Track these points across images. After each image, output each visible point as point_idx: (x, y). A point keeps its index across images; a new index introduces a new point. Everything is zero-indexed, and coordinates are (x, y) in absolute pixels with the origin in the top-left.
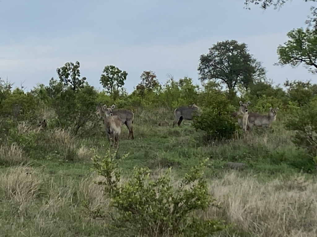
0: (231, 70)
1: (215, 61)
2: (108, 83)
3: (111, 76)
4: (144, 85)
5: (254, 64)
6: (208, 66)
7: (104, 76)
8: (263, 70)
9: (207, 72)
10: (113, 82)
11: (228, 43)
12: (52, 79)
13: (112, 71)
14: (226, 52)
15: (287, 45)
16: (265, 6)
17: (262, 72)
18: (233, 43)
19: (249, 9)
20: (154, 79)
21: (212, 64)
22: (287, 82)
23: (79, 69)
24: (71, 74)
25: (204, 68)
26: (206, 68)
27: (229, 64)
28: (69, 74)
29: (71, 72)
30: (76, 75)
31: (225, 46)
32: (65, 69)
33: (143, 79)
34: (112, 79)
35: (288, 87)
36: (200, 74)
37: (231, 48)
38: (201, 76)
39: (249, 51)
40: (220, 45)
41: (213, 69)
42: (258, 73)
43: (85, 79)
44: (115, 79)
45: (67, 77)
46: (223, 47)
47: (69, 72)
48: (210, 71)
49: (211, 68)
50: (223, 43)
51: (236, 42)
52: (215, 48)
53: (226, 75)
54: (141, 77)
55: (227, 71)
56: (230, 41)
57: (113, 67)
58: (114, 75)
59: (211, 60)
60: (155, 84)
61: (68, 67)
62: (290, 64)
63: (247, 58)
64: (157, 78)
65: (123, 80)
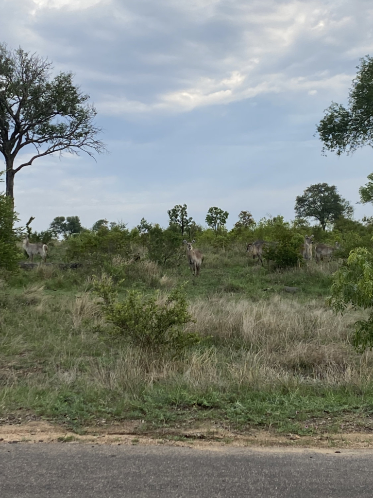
0: (323, 209)
1: (309, 201)
2: (213, 221)
3: (215, 216)
4: (242, 223)
5: (344, 203)
6: (303, 205)
7: (208, 215)
8: (351, 208)
9: (303, 211)
10: (216, 221)
11: (320, 186)
12: (143, 219)
13: (215, 212)
14: (318, 193)
15: (368, 186)
16: (339, 153)
17: (351, 210)
18: (325, 185)
19: (326, 156)
20: (250, 218)
21: (307, 204)
22: (365, 218)
23: (186, 210)
24: (180, 214)
25: (299, 208)
26: (301, 207)
27: (321, 204)
28: (177, 215)
29: (179, 213)
30: (184, 215)
31: (318, 188)
32: (174, 211)
33: (241, 218)
34: (215, 218)
35: (366, 222)
36: (296, 212)
37: (323, 189)
38: (297, 214)
39: (339, 192)
40: (313, 187)
41: (307, 208)
42: (347, 211)
43: (191, 218)
44: (218, 219)
45: (176, 217)
46: (316, 189)
47: (178, 213)
48: (304, 210)
49: (306, 208)
50: (316, 186)
51: (326, 184)
52: (309, 190)
53: (319, 213)
54: (239, 216)
55: (319, 210)
56: (322, 183)
57: (216, 209)
58: (217, 215)
59: (306, 201)
60: (251, 222)
61: (177, 209)
62: (370, 202)
63: (337, 198)
64: (253, 217)
65: (225, 219)
